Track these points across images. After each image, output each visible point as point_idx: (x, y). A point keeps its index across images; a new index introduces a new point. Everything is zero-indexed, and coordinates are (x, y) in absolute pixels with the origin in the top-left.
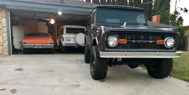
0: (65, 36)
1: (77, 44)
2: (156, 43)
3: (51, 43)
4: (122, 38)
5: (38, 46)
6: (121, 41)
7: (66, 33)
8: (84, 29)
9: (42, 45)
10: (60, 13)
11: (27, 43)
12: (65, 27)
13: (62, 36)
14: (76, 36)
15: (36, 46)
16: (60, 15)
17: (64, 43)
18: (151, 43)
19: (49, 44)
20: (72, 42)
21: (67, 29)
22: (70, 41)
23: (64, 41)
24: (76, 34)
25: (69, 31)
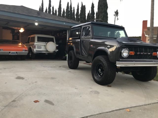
0: (36, 44)
1: (47, 51)
2: (152, 55)
3: (25, 51)
4: (131, 51)
5: (13, 53)
6: (131, 53)
7: (38, 41)
8: (53, 38)
9: (17, 52)
10: (36, 24)
11: (2, 50)
12: (36, 36)
13: (34, 44)
14: (46, 45)
15: (11, 53)
16: (37, 26)
17: (35, 50)
18: (149, 55)
19: (23, 51)
20: (42, 49)
21: (38, 37)
22: (41, 48)
23: (35, 48)
24: (46, 43)
25: (40, 39)
